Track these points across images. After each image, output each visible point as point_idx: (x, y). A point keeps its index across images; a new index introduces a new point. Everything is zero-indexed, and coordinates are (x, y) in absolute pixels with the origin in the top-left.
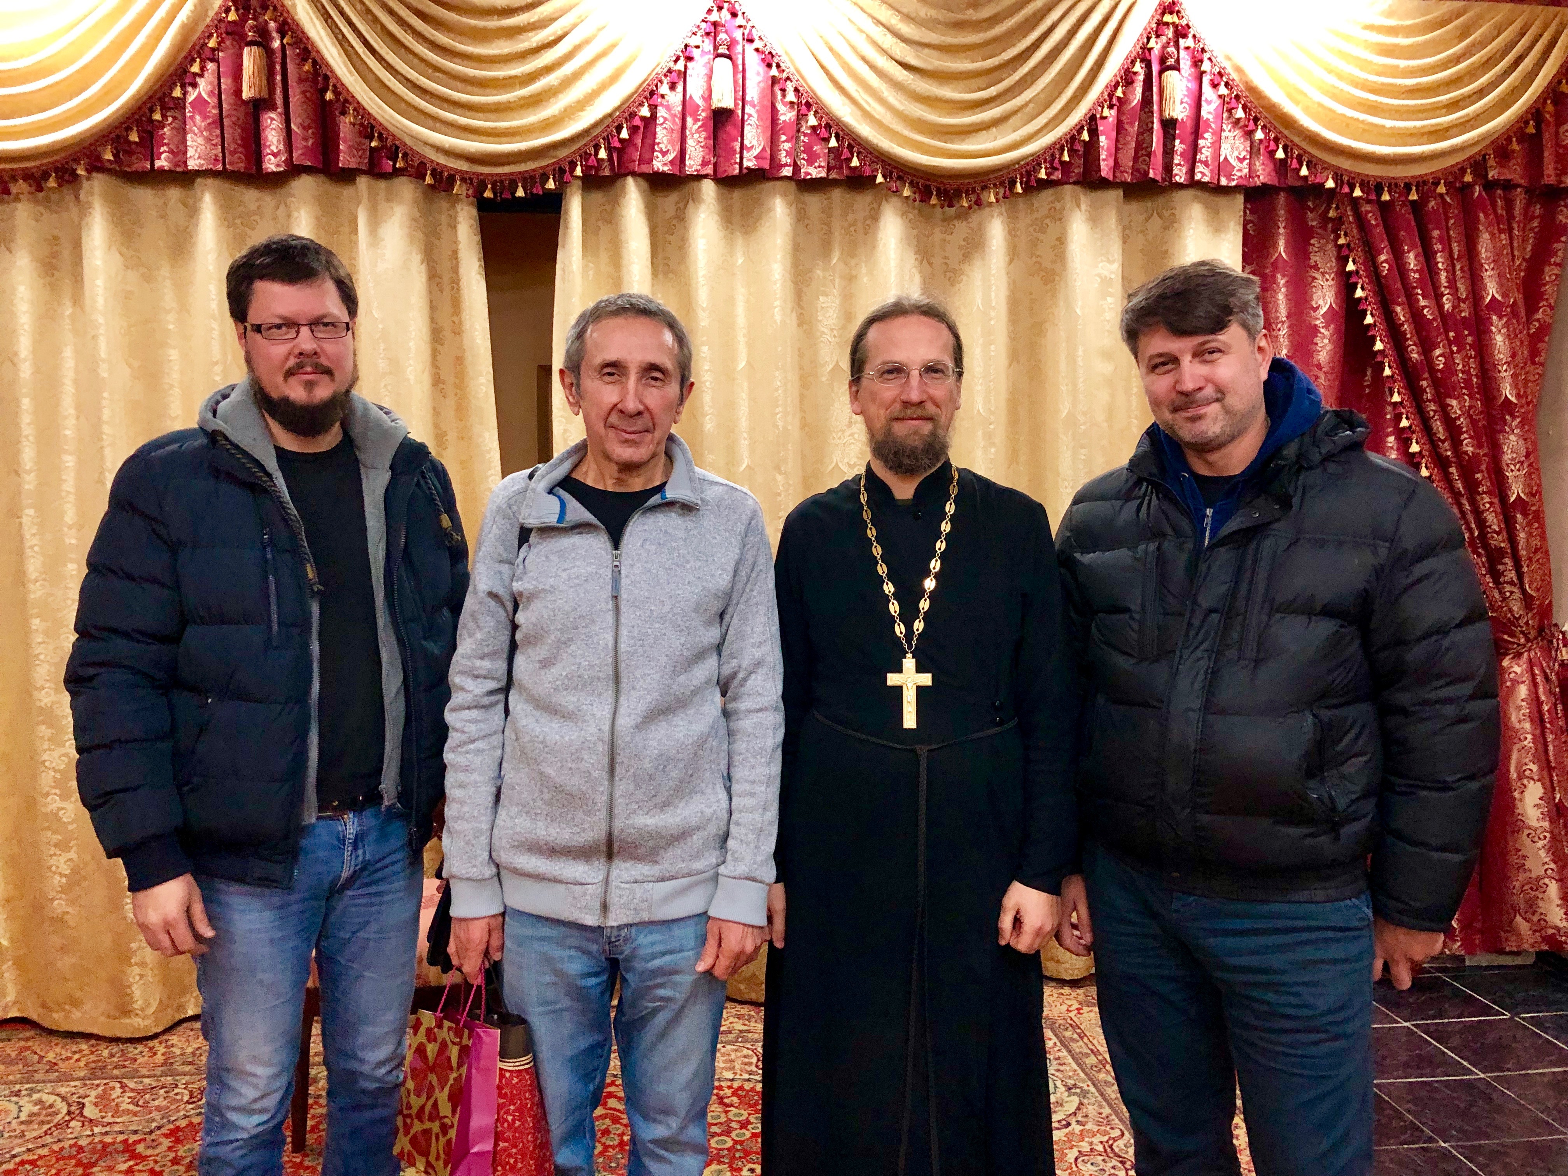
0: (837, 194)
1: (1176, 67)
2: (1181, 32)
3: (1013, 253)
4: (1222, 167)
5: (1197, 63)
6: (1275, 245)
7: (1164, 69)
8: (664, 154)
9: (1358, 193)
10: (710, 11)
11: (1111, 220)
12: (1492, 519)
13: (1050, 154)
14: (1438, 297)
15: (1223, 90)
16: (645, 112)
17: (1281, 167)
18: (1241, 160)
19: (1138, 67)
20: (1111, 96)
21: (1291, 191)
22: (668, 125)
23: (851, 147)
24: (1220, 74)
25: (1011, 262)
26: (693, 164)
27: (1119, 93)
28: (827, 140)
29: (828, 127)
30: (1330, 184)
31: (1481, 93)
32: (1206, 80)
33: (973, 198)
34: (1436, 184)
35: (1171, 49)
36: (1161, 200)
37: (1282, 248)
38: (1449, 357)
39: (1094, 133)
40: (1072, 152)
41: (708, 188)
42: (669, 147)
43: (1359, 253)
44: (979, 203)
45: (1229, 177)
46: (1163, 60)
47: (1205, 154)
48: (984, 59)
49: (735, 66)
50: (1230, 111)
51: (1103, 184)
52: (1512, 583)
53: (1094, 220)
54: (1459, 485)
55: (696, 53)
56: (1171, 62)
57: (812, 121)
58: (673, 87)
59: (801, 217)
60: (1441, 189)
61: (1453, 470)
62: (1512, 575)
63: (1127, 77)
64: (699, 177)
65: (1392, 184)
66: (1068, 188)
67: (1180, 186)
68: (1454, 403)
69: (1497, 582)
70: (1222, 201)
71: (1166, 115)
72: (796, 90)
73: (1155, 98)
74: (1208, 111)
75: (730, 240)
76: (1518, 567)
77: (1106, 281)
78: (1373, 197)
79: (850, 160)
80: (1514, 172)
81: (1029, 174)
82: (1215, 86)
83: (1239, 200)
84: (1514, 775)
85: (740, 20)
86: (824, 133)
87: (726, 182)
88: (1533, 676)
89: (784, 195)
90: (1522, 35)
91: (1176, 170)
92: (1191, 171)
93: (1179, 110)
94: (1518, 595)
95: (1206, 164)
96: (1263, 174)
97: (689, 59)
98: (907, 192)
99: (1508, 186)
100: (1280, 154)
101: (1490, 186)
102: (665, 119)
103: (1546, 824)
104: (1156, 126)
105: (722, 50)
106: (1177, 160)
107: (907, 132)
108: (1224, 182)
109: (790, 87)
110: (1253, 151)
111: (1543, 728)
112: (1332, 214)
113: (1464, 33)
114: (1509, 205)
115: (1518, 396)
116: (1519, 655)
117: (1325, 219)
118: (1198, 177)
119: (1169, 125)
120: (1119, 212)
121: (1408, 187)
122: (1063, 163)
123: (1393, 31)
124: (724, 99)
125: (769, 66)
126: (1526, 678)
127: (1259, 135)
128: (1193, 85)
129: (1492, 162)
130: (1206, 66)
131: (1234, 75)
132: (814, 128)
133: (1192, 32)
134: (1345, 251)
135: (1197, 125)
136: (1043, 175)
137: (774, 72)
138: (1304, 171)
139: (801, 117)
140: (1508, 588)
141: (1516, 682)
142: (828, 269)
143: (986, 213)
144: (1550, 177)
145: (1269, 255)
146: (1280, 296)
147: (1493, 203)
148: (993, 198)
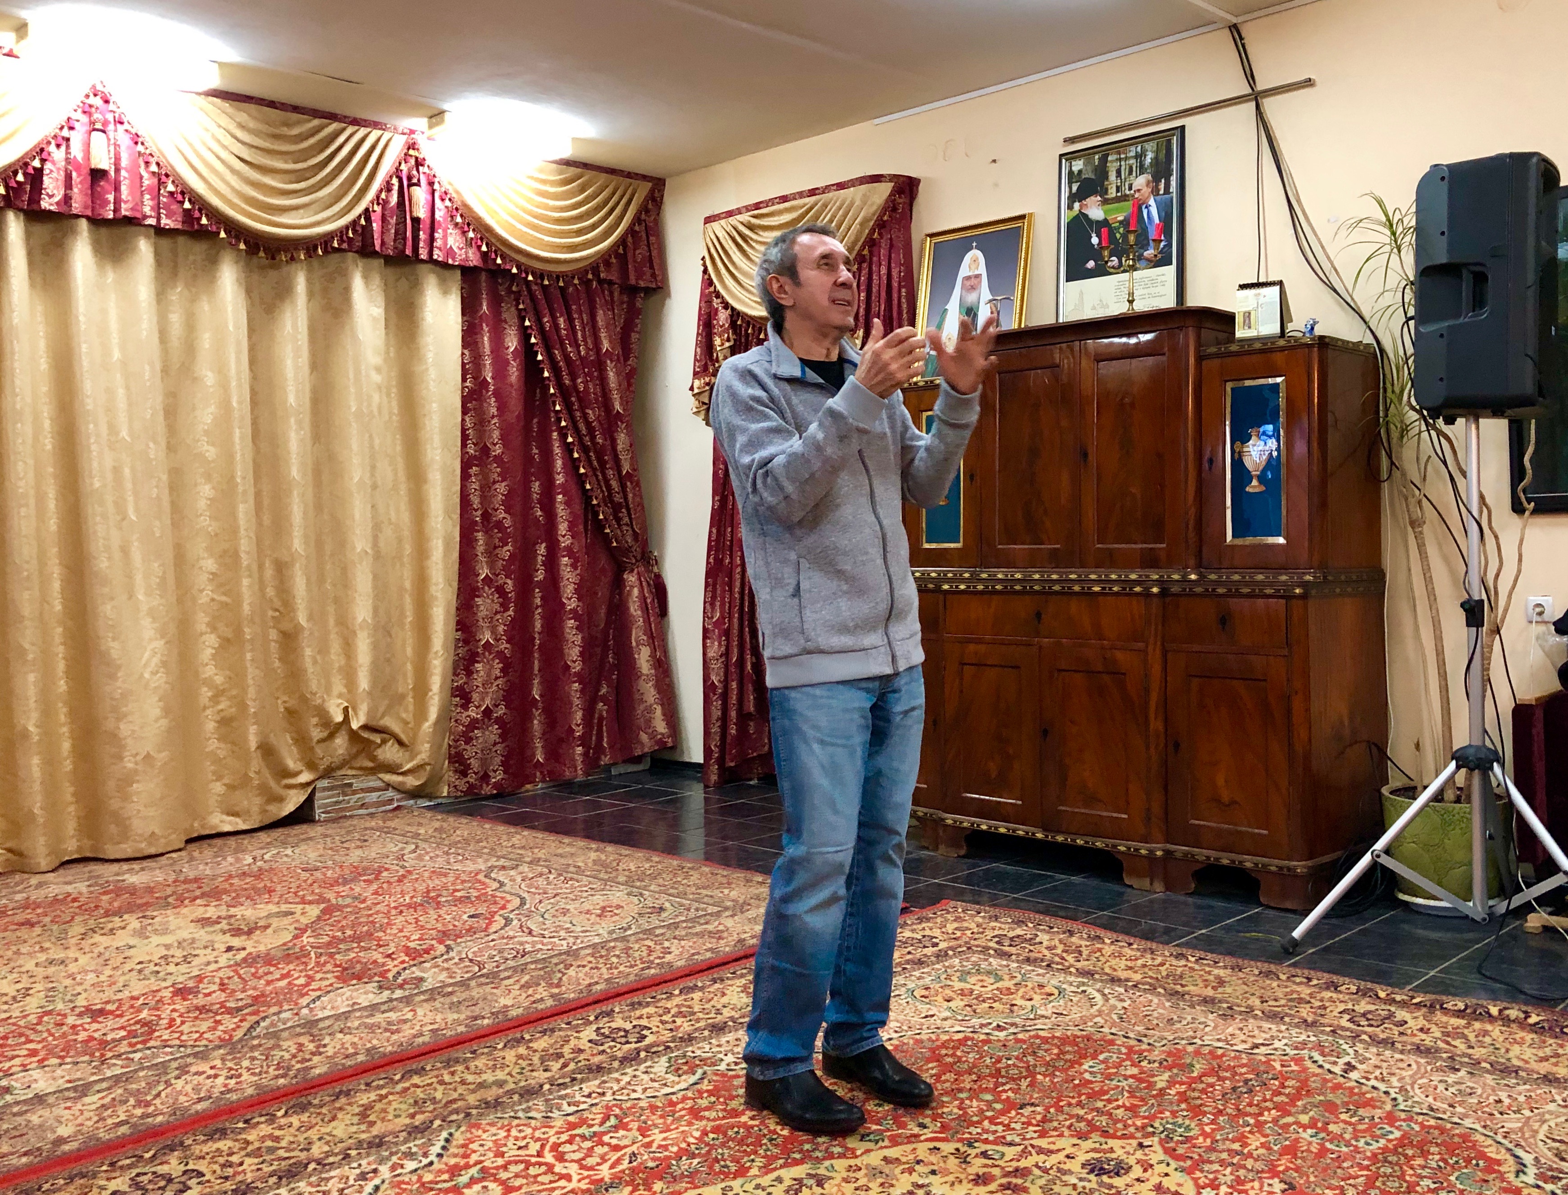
0: (181, 240)
1: (418, 184)
2: (419, 163)
3: (311, 294)
4: (450, 252)
5: (431, 184)
6: (481, 305)
7: (410, 185)
8: (51, 197)
9: (530, 278)
10: (87, 96)
11: (377, 280)
12: (614, 484)
13: (342, 232)
14: (578, 346)
15: (448, 203)
16: (36, 163)
17: (485, 256)
18: (461, 249)
19: (395, 181)
20: (378, 197)
21: (489, 271)
22: (54, 175)
23: (200, 210)
24: (446, 193)
25: (309, 300)
26: (77, 207)
27: (383, 196)
28: (182, 203)
29: (183, 193)
30: (514, 270)
31: (594, 227)
32: (437, 195)
33: (289, 255)
34: (573, 278)
35: (415, 172)
36: (407, 269)
37: (485, 308)
38: (585, 383)
39: (368, 219)
40: (355, 231)
41: (83, 224)
42: (55, 192)
43: (531, 314)
44: (292, 259)
45: (454, 259)
46: (410, 178)
47: (438, 243)
48: (295, 162)
49: (109, 139)
50: (452, 217)
51: (374, 254)
52: (627, 525)
53: (366, 277)
54: (595, 463)
55: (77, 125)
56: (415, 181)
57: (171, 188)
58: (58, 146)
59: (157, 254)
60: (576, 281)
61: (591, 454)
62: (626, 520)
63: (388, 188)
64: (77, 216)
65: (550, 275)
66: (350, 254)
67: (423, 261)
68: (590, 412)
69: (619, 525)
70: (447, 273)
71: (415, 214)
72: (158, 164)
73: (407, 203)
74: (439, 215)
75: (100, 265)
76: (629, 515)
77: (375, 320)
78: (539, 281)
79: (200, 219)
80: (614, 276)
81: (326, 243)
82: (443, 200)
83: (458, 273)
84: (634, 644)
85: (111, 107)
86: (180, 197)
87: (96, 222)
88: (641, 582)
89: (147, 237)
90: (613, 194)
91: (421, 251)
92: (431, 253)
93: (421, 212)
94: (630, 532)
95: (440, 249)
96: (473, 259)
97: (71, 128)
98: (242, 246)
99: (611, 283)
100: (484, 248)
101: (601, 282)
102: (51, 171)
103: (653, 671)
104: (409, 221)
105: (98, 126)
106: (421, 244)
107: (244, 206)
108: (450, 262)
109: (153, 161)
110: (468, 244)
111: (648, 613)
112: (514, 288)
113: (582, 190)
114: (611, 294)
115: (624, 410)
116: (632, 571)
117: (509, 291)
118: (435, 257)
119: (416, 221)
120: (382, 275)
121: (558, 278)
122: (348, 238)
123: (544, 182)
124: (102, 160)
125: (136, 143)
126: (637, 583)
127: (471, 234)
128: (430, 198)
129: (602, 268)
130: (436, 186)
131: (454, 195)
132: (171, 194)
133: (427, 163)
134: (523, 314)
135: (433, 225)
136: (336, 245)
137: (140, 148)
138: (499, 261)
139: (161, 184)
140: (625, 528)
141: (632, 587)
142: (177, 294)
143: (294, 266)
144: (632, 281)
145: (477, 311)
146: (486, 339)
147: (603, 292)
148: (302, 257)
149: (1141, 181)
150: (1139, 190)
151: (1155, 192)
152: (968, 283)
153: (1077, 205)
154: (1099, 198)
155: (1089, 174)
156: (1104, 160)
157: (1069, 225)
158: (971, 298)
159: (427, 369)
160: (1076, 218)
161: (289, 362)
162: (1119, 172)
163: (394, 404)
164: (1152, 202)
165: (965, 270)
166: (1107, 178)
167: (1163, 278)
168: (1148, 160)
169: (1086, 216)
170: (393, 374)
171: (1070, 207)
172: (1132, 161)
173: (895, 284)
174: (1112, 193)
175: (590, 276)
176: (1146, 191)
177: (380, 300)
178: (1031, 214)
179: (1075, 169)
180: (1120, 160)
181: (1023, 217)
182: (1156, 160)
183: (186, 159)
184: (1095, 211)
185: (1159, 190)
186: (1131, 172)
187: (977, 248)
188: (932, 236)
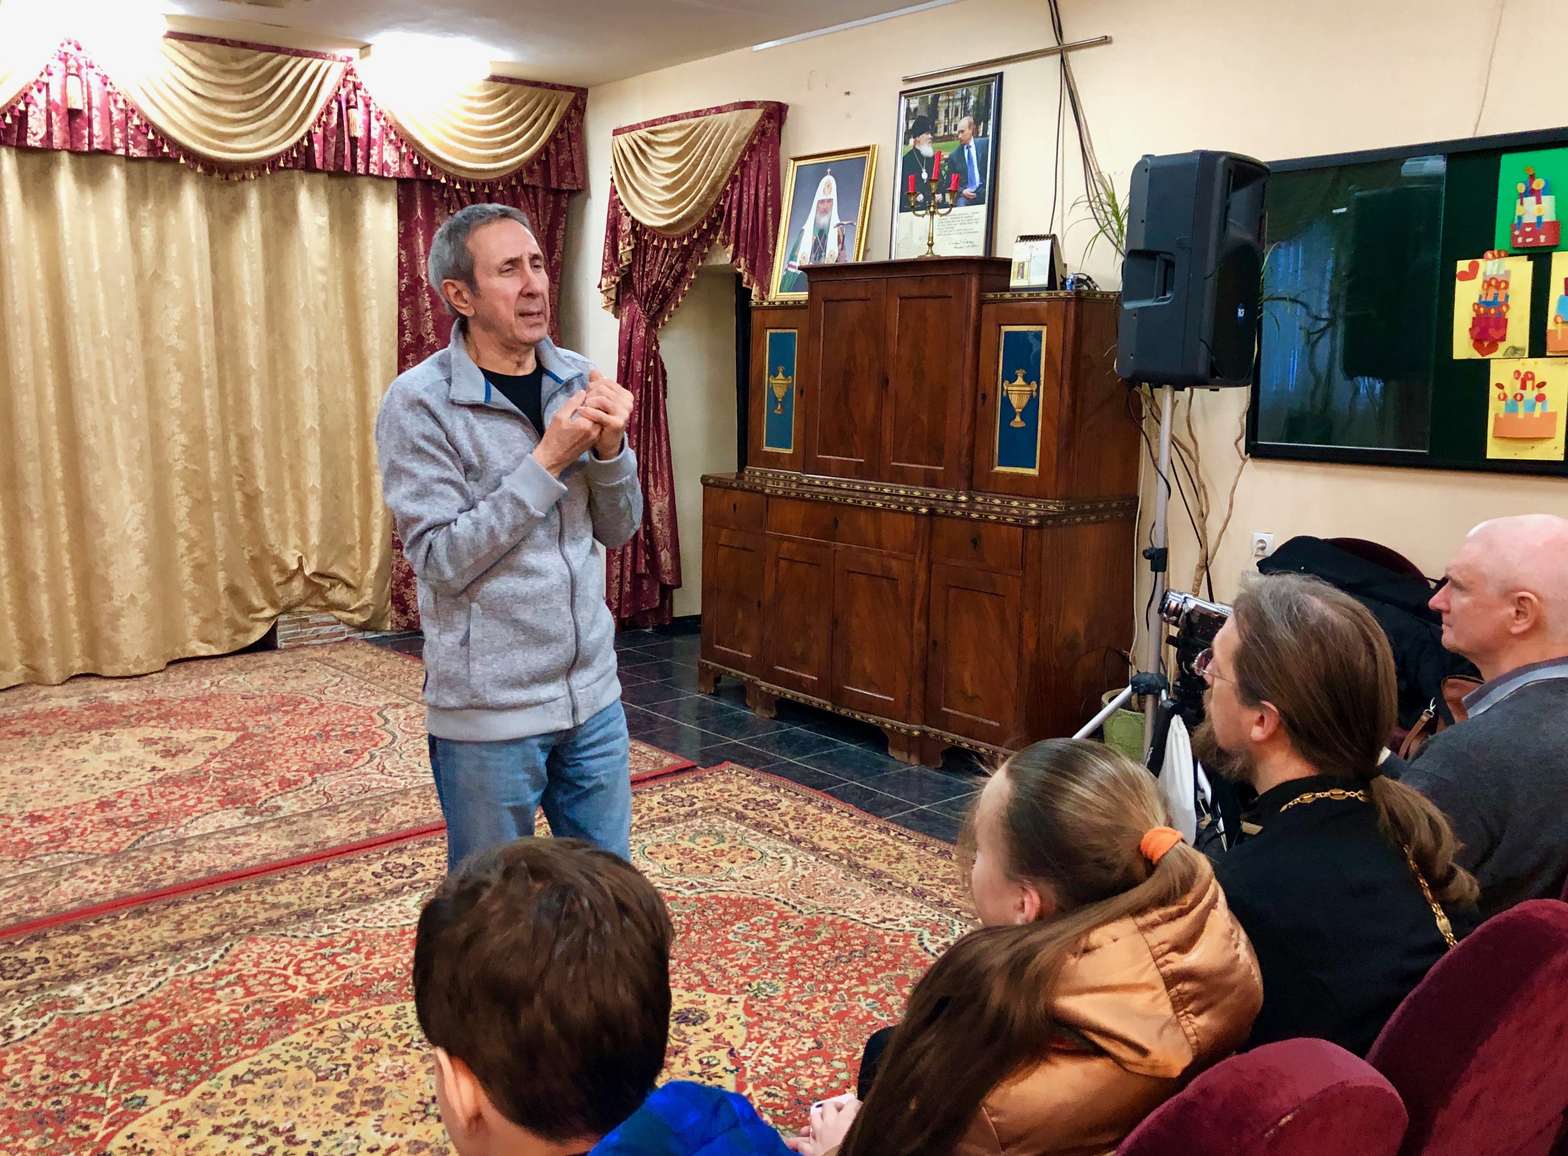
0: (150, 165)
1: (355, 107)
2: (356, 87)
3: (263, 207)
4: (384, 166)
5: (367, 105)
6: (416, 212)
7: (348, 108)
8: (35, 134)
9: (458, 187)
10: (62, 45)
11: (321, 191)
13: (287, 153)
15: (383, 123)
16: (21, 107)
17: (417, 168)
18: (395, 163)
19: (335, 105)
20: (319, 120)
21: (423, 182)
22: (37, 116)
23: (162, 140)
24: (381, 113)
25: (263, 212)
26: (57, 142)
27: (324, 119)
28: (147, 134)
29: (147, 126)
30: (443, 181)
31: (518, 137)
32: (373, 115)
33: (241, 176)
34: (498, 184)
35: (352, 96)
36: (349, 181)
37: (419, 213)
39: (311, 141)
40: (298, 152)
41: (65, 157)
42: (39, 130)
44: (244, 178)
45: (389, 172)
46: (348, 101)
47: (374, 158)
48: (244, 93)
49: (82, 82)
50: (387, 134)
51: (316, 171)
53: (311, 190)
55: (54, 71)
56: (352, 103)
57: (136, 122)
58: (40, 91)
59: (129, 178)
60: (501, 188)
63: (328, 111)
64: (58, 151)
65: (476, 183)
66: (296, 172)
67: (360, 175)
70: (385, 184)
71: (352, 134)
72: (125, 101)
73: (345, 124)
74: (375, 134)
75: (81, 190)
77: (320, 227)
78: (466, 189)
79: (162, 148)
80: (537, 181)
81: (273, 163)
82: (378, 120)
83: (395, 183)
85: (84, 53)
86: (144, 130)
87: (75, 153)
89: (119, 165)
90: (538, 107)
91: (359, 166)
92: (367, 168)
93: (359, 132)
95: (375, 164)
96: (408, 173)
97: (50, 74)
98: (199, 170)
99: (534, 187)
100: (416, 162)
101: (525, 187)
102: (35, 112)
104: (347, 140)
105: (73, 71)
106: (359, 160)
107: (199, 135)
108: (386, 174)
109: (120, 98)
110: (401, 157)
112: (445, 195)
113: (508, 103)
114: (536, 198)
117: (442, 198)
118: (371, 171)
119: (354, 140)
120: (326, 187)
121: (484, 185)
122: (293, 158)
123: (472, 98)
124: (77, 102)
125: (105, 84)
127: (404, 150)
128: (365, 117)
129: (525, 175)
130: (372, 108)
131: (388, 115)
132: (137, 127)
133: (363, 87)
135: (369, 143)
136: (282, 164)
137: (109, 88)
138: (429, 172)
139: (128, 118)
142: (147, 211)
143: (246, 183)
144: (554, 184)
145: (412, 217)
146: (420, 241)
147: (527, 195)
148: (252, 177)
149: (964, 123)
150: (962, 131)
151: (975, 134)
152: (822, 206)
153: (912, 141)
154: (930, 136)
155: (923, 113)
156: (936, 99)
157: (905, 159)
158: (823, 220)
159: (366, 270)
160: (911, 153)
161: (246, 267)
162: (947, 112)
163: (340, 298)
164: (972, 143)
165: (819, 195)
166: (937, 117)
167: (976, 216)
168: (971, 103)
169: (918, 152)
170: (339, 272)
171: (906, 143)
172: (958, 103)
173: (761, 205)
174: (941, 132)
175: (514, 183)
176: (968, 132)
177: (324, 209)
178: (874, 146)
179: (912, 106)
180: (949, 101)
181: (867, 149)
182: (977, 103)
183: (147, 95)
184: (927, 149)
185: (978, 133)
186: (956, 115)
187: (831, 174)
188: (796, 159)
